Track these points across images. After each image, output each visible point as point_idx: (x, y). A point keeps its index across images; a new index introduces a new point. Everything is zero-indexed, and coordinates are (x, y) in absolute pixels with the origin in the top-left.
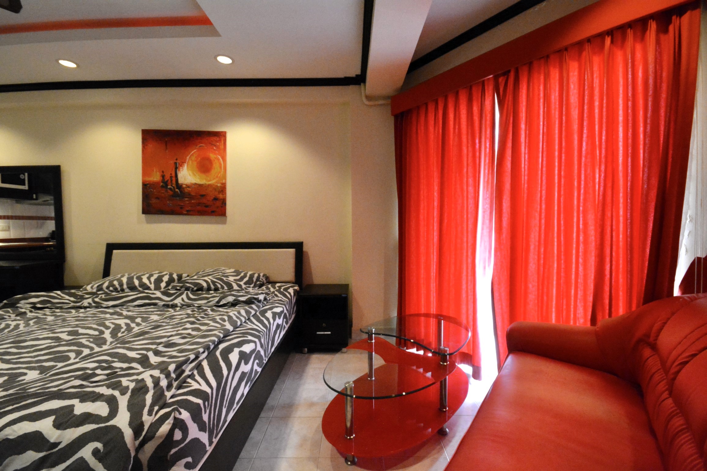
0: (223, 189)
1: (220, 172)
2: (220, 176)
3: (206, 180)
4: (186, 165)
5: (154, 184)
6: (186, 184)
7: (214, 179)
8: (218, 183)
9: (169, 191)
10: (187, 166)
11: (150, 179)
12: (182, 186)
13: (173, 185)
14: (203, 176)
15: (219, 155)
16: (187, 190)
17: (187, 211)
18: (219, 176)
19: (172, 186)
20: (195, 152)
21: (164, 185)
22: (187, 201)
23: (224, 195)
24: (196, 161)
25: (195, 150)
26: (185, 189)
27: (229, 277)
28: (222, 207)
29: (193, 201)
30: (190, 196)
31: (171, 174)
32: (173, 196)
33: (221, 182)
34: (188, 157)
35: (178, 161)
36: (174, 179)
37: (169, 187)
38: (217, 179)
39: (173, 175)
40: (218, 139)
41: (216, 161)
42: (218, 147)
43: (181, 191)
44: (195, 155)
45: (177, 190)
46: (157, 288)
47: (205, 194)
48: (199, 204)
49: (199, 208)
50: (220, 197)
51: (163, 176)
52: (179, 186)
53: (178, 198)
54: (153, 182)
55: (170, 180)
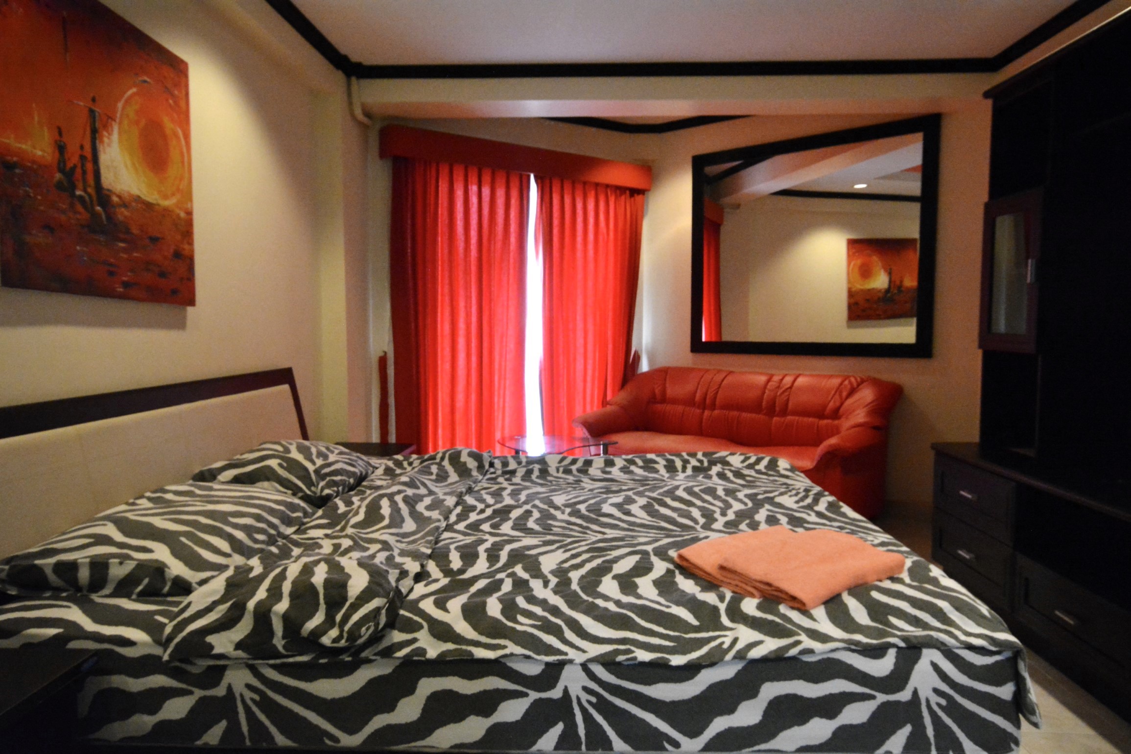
1: (181, 178)
3: (159, 192)
4: (116, 129)
5: (36, 172)
6: (118, 193)
7: (173, 194)
10: (119, 133)
11: (24, 147)
12: (110, 197)
13: (89, 191)
14: (155, 178)
15: (179, 127)
16: (123, 214)
17: (126, 285)
18: (181, 188)
19: (85, 190)
20: (134, 93)
21: (65, 183)
22: (124, 250)
23: (191, 244)
24: (137, 123)
25: (134, 90)
26: (118, 210)
28: (188, 278)
29: (135, 254)
30: (128, 237)
31: (82, 147)
32: (91, 228)
33: (186, 206)
34: (120, 105)
35: (96, 109)
36: (90, 168)
37: (78, 193)
38: (179, 197)
39: (88, 152)
40: (176, 78)
41: (173, 141)
42: (176, 102)
43: (108, 217)
44: (133, 105)
45: (98, 208)
47: (159, 235)
48: (147, 265)
49: (146, 276)
50: (184, 249)
51: (61, 148)
52: (102, 197)
53: (102, 238)
54: (34, 162)
55: (79, 165)
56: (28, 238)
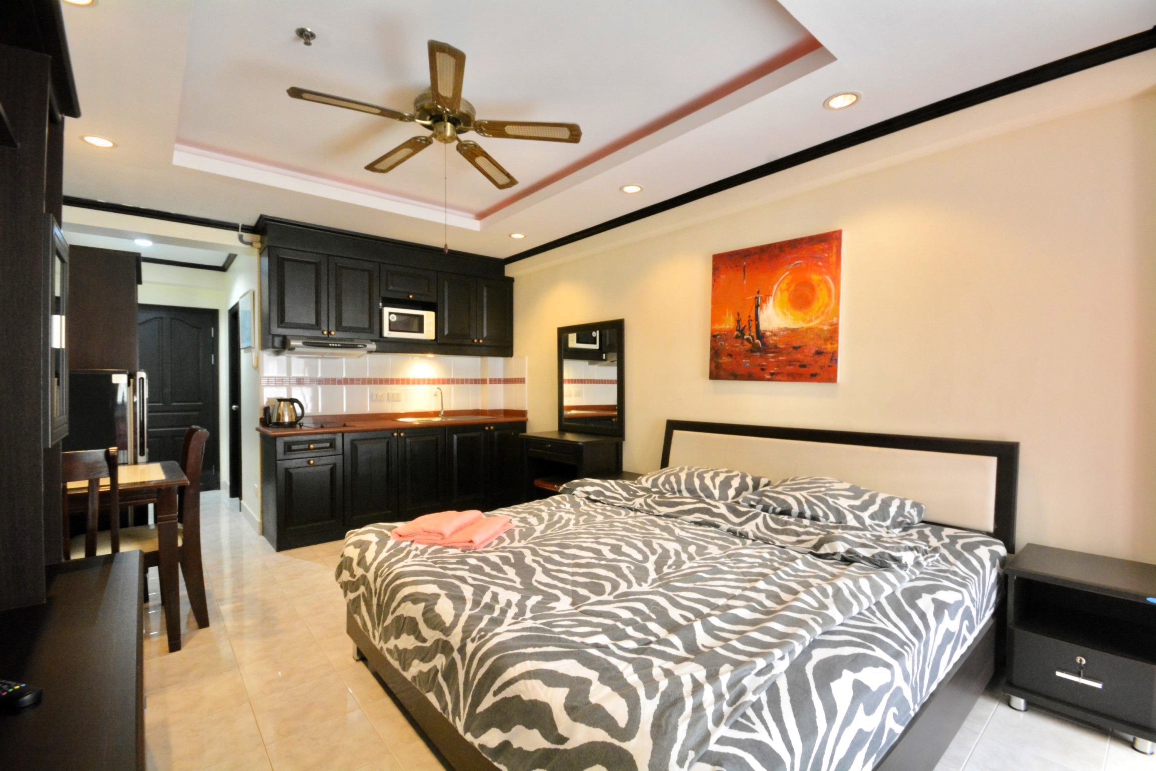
0: (833, 335)
1: (828, 305)
2: (828, 313)
3: (804, 320)
4: (771, 299)
5: (725, 335)
6: (770, 330)
7: (817, 318)
8: (824, 325)
9: (746, 343)
10: (774, 301)
11: (721, 327)
12: (764, 334)
13: (752, 334)
14: (799, 314)
15: (827, 274)
16: (773, 340)
17: (772, 374)
18: (826, 312)
19: (750, 335)
20: (787, 275)
21: (739, 335)
22: (773, 357)
23: (834, 344)
24: (787, 290)
25: (788, 273)
26: (770, 338)
27: (838, 499)
28: (829, 366)
29: (781, 358)
30: (776, 350)
31: (749, 317)
32: (752, 351)
33: (830, 321)
34: (775, 287)
35: (760, 296)
36: (753, 324)
37: (745, 337)
38: (823, 317)
39: (753, 317)
40: (826, 247)
41: (822, 286)
42: (826, 261)
43: (763, 343)
44: (786, 281)
45: (757, 341)
46: (723, 497)
47: (802, 345)
48: (790, 363)
49: (790, 368)
50: (827, 349)
51: (738, 321)
52: (760, 335)
53: (758, 354)
54: (725, 331)
55: (748, 325)
56: (721, 361)
